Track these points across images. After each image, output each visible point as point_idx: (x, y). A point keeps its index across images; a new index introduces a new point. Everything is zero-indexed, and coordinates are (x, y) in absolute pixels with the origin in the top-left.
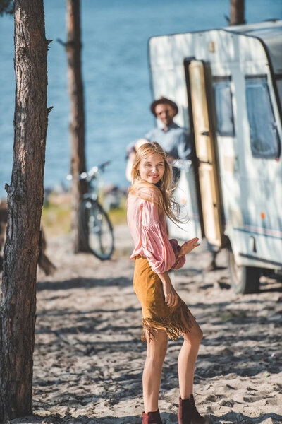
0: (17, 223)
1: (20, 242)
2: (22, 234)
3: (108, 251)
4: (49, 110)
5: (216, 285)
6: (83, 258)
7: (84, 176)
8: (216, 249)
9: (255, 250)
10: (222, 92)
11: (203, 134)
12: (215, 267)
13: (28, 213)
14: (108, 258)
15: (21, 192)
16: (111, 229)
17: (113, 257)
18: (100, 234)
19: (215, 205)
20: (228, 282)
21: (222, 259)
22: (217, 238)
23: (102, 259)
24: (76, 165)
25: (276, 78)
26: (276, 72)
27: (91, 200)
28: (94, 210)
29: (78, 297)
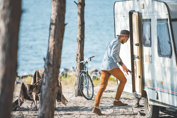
4: (65, 25)
5: (139, 113)
6: (79, 98)
8: (139, 97)
9: (157, 98)
10: (146, 28)
11: (136, 45)
12: (139, 106)
14: (91, 99)
19: (139, 77)
20: (144, 112)
21: (142, 102)
22: (140, 92)
23: (88, 99)
25: (171, 20)
26: (172, 18)
27: (85, 73)
28: (86, 77)
29: (76, 114)
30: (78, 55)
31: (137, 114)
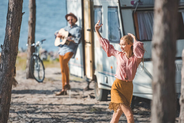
0: (5, 62)
1: (6, 71)
2: (7, 67)
3: (42, 79)
4: (23, 14)
5: (89, 96)
6: (30, 81)
7: (33, 45)
8: (90, 81)
9: (107, 82)
10: (98, 12)
11: (88, 30)
12: (88, 89)
13: (10, 58)
14: (42, 82)
15: (8, 49)
16: (44, 69)
17: (44, 81)
18: (39, 70)
19: (91, 62)
20: (94, 95)
21: (92, 85)
22: (91, 76)
23: (39, 82)
24: (30, 40)
25: (121, 8)
26: (121, 6)
27: (36, 56)
28: (37, 60)
29: (28, 97)
30: (29, 38)
31: (87, 97)
